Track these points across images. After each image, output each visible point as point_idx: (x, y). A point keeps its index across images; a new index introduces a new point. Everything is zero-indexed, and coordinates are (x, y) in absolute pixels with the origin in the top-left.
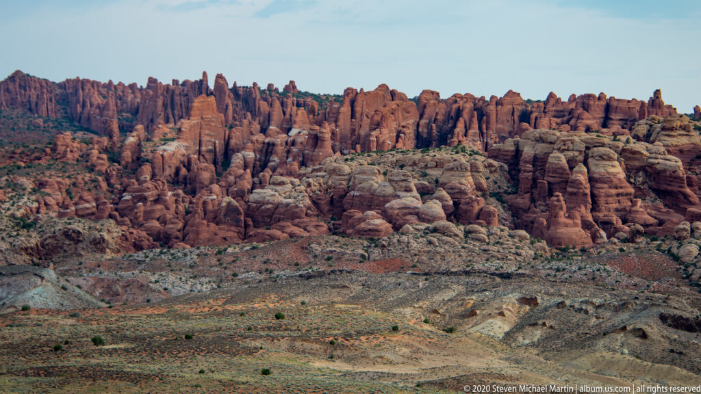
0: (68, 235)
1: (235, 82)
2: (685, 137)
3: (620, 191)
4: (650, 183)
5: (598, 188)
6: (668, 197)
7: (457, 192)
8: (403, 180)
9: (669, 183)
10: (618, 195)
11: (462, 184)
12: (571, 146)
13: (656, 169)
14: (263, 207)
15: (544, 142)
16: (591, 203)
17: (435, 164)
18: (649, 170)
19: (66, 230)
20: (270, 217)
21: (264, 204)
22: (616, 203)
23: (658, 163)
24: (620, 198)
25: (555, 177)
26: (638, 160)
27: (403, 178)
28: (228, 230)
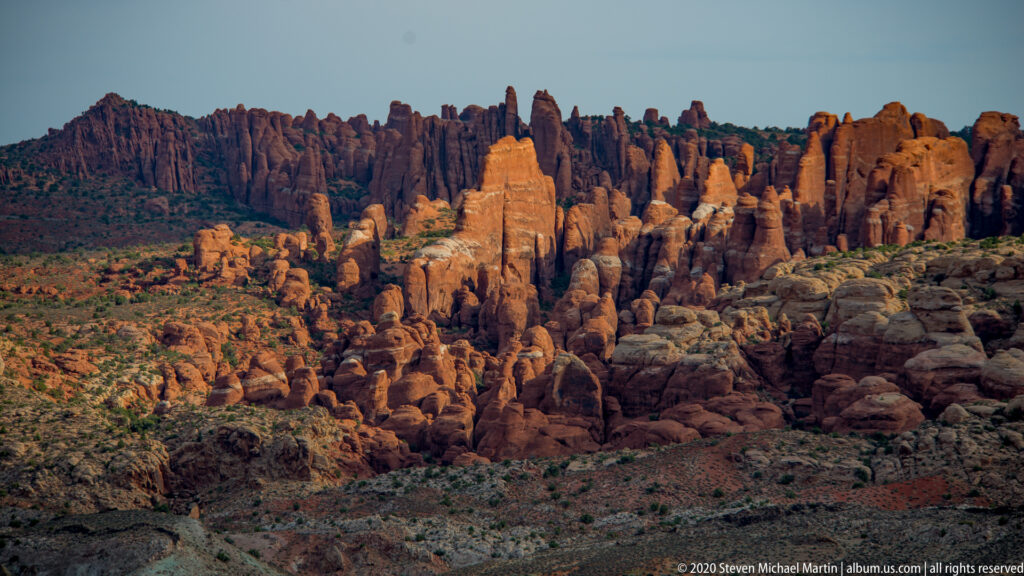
0: (228, 443)
1: (576, 108)
8: (944, 309)
14: (643, 373)
17: (1013, 271)
19: (224, 431)
20: (659, 392)
21: (643, 365)
27: (942, 303)
28: (570, 424)
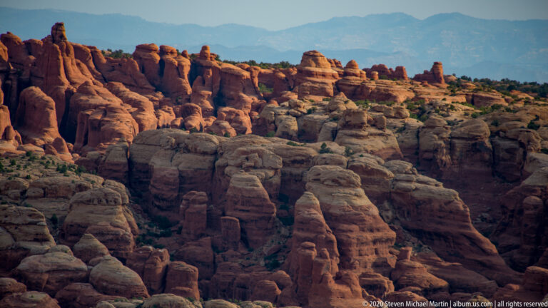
2: (378, 137)
3: (378, 235)
4: (403, 220)
5: (344, 231)
6: (437, 242)
7: (112, 240)
9: (439, 220)
10: (375, 242)
11: (118, 227)
12: (259, 160)
13: (412, 198)
15: (189, 151)
16: (339, 255)
18: (398, 198)
22: (372, 254)
23: (416, 189)
24: (378, 246)
25: (248, 211)
26: (378, 183)
